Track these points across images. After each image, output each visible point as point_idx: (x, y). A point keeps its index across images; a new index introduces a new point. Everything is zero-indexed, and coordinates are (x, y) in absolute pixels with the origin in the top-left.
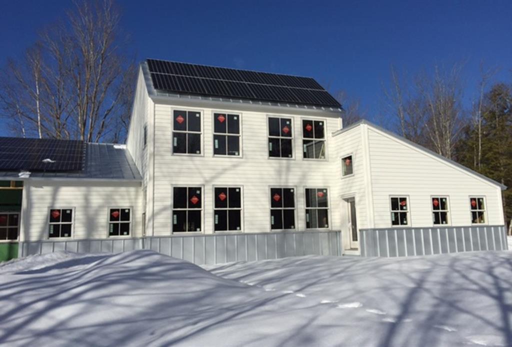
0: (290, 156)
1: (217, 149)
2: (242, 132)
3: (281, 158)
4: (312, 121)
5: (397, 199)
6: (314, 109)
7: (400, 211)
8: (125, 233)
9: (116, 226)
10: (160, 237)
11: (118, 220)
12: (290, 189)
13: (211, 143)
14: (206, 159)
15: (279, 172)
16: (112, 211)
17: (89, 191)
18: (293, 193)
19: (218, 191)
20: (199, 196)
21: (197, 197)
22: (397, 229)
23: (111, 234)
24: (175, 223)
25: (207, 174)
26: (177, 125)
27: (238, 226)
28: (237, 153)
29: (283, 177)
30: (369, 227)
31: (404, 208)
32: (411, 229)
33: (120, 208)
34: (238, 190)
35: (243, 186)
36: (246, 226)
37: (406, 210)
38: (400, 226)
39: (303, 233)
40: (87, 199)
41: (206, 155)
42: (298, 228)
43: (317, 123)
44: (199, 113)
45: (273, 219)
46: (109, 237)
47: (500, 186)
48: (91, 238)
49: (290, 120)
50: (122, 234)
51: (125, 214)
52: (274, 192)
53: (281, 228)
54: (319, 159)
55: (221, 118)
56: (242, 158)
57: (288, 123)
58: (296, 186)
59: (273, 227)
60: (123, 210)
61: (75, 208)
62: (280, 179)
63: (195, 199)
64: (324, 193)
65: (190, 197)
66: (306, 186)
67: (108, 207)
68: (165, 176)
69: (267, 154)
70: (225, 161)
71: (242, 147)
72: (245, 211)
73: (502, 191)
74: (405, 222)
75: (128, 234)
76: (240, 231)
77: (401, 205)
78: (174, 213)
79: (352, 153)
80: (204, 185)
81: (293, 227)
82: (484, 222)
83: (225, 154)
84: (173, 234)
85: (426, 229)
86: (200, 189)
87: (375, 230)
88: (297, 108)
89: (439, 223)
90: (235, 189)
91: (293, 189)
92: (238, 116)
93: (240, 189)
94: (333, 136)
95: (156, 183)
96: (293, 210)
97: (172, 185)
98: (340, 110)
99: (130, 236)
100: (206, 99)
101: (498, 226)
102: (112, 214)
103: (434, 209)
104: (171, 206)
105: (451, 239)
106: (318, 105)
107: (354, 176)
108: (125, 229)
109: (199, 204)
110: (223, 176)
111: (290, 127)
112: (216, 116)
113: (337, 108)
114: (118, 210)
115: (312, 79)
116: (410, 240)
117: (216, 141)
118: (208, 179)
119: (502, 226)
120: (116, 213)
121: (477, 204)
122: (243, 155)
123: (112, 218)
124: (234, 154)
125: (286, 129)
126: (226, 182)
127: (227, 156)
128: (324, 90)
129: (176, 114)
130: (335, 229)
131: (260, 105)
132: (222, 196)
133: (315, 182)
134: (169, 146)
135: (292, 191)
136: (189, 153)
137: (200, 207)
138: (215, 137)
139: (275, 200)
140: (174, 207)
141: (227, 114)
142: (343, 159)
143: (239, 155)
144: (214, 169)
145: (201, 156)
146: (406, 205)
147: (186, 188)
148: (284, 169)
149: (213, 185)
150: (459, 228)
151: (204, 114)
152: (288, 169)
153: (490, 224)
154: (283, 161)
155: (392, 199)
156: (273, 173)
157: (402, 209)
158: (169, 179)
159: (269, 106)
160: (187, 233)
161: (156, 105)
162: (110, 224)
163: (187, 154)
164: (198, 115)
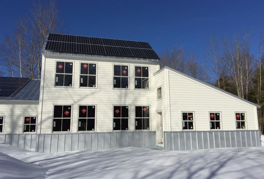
0: (127, 87)
1: (82, 83)
2: (97, 74)
3: (121, 88)
4: (141, 67)
5: (187, 113)
6: (142, 60)
7: (188, 121)
8: (33, 131)
9: (28, 127)
10: (44, 135)
11: (29, 123)
12: (126, 107)
13: (79, 80)
14: (75, 89)
15: (120, 97)
16: (26, 118)
17: (14, 107)
18: (128, 109)
19: (81, 108)
20: (70, 111)
21: (69, 111)
22: (186, 132)
23: (25, 131)
24: (55, 126)
25: (76, 98)
26: (58, 70)
27: (93, 128)
28: (94, 86)
29: (123, 99)
30: (168, 131)
31: (191, 119)
32: (195, 132)
33: (30, 117)
34: (93, 107)
35: (97, 105)
36: (98, 128)
37: (192, 120)
38: (188, 130)
39: (133, 132)
40: (12, 111)
41: (75, 87)
42: (130, 130)
43: (144, 68)
44: (72, 63)
45: (115, 124)
46: (23, 133)
47: (256, 106)
48: (14, 133)
49: (127, 67)
50: (31, 131)
51: (33, 120)
52: (116, 108)
53: (120, 130)
54: (145, 89)
55: (85, 66)
56: (97, 89)
57: (126, 68)
58: (130, 105)
59: (115, 129)
60: (32, 118)
61: (5, 116)
62: (121, 101)
63: (67, 113)
64: (147, 109)
65: (64, 111)
66: (136, 105)
67: (24, 116)
68: (50, 99)
69: (112, 86)
70: (87, 90)
71: (97, 82)
72: (97, 119)
73: (258, 109)
74: (192, 128)
75: (34, 131)
76: (94, 131)
77: (189, 117)
78: (54, 120)
79: (161, 86)
80: (73, 105)
81: (127, 129)
82: (245, 128)
83: (87, 86)
84: (52, 132)
85: (205, 132)
86: (70, 106)
87: (171, 132)
88: (131, 60)
89: (214, 129)
90: (92, 106)
91: (128, 107)
92: (95, 65)
93: (95, 106)
94: (154, 76)
95: (43, 103)
96: (128, 119)
97: (53, 104)
98: (158, 60)
99: (35, 133)
100: (76, 55)
101: (254, 131)
102: (26, 120)
103: (211, 120)
104: (52, 116)
105: (222, 139)
106: (145, 58)
107: (162, 99)
108: (33, 128)
109: (69, 115)
110: (86, 99)
111: (127, 70)
112: (82, 65)
113: (157, 59)
114: (29, 118)
115: (147, 43)
116: (194, 139)
117: (82, 79)
118: (76, 101)
119: (257, 131)
120: (28, 119)
121: (240, 117)
122: (97, 87)
123: (26, 122)
124: (92, 86)
125: (125, 72)
126: (87, 102)
127: (88, 87)
128: (152, 49)
129: (58, 63)
130: (153, 130)
131: (108, 58)
132: (84, 110)
133: (142, 102)
134: (53, 82)
135: (127, 108)
136: (65, 86)
137: (70, 117)
138: (81, 77)
139: (116, 113)
140: (54, 117)
141: (89, 63)
142: (158, 89)
143: (95, 87)
144: (80, 95)
145: (72, 88)
146: (192, 117)
147: (62, 106)
148: (123, 95)
149: (78, 104)
150: (227, 132)
151: (75, 64)
152: (126, 95)
153: (249, 129)
154: (123, 90)
155: (183, 113)
156: (116, 97)
157: (189, 119)
158: (52, 101)
159: (114, 58)
160: (62, 132)
161: (46, 59)
162: (25, 125)
163: (64, 87)
164: (71, 64)
